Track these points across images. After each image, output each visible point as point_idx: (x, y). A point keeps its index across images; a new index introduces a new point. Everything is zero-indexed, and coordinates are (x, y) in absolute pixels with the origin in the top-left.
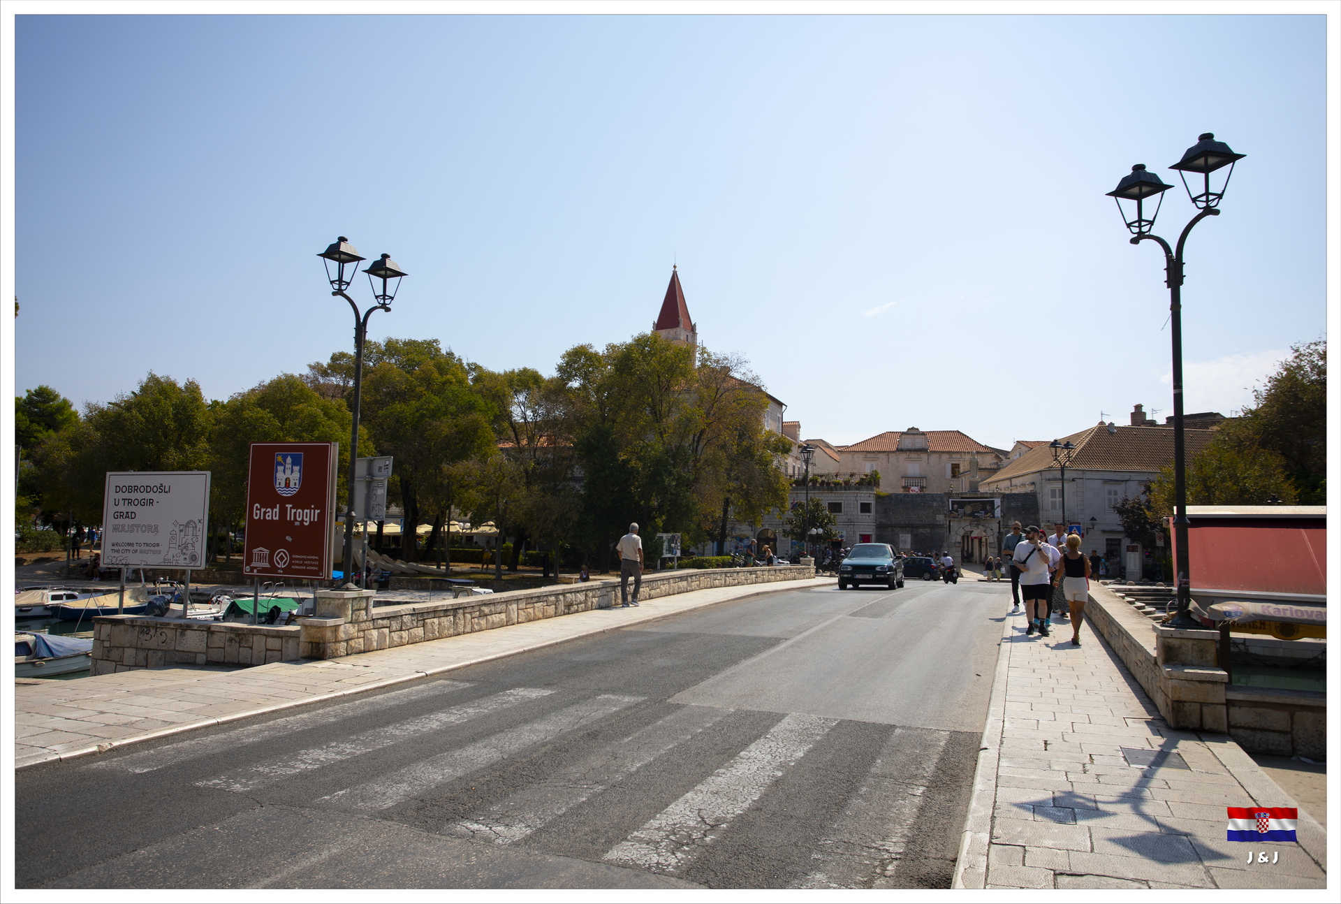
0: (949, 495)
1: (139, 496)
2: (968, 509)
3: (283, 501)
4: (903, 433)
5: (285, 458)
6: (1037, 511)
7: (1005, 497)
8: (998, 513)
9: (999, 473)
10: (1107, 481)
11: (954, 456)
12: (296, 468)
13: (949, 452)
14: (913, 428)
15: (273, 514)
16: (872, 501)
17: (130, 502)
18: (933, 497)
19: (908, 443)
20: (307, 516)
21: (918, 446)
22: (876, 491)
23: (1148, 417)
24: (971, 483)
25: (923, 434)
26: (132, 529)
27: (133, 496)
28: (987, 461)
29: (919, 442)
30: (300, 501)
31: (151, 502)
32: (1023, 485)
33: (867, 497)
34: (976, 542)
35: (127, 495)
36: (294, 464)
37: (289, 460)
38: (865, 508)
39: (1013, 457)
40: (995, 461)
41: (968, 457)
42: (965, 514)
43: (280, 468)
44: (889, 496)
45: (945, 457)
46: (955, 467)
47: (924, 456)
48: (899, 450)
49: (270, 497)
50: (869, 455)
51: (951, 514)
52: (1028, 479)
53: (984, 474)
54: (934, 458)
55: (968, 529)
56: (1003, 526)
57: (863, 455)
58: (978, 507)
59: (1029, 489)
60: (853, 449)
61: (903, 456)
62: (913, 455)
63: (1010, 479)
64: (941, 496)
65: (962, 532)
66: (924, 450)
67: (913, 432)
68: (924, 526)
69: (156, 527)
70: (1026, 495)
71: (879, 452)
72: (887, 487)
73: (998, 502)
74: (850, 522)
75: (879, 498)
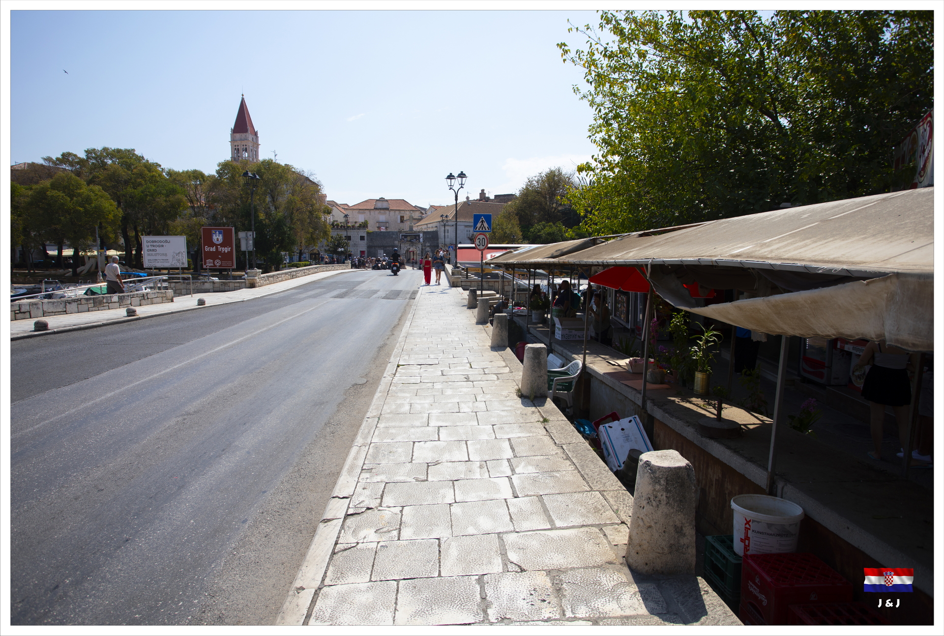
0: (400, 232)
1: (157, 244)
2: (409, 238)
3: (217, 245)
4: (377, 200)
5: (216, 232)
6: (438, 240)
7: (424, 233)
8: (421, 240)
9: (422, 221)
10: (466, 226)
11: (401, 212)
12: (221, 235)
13: (399, 210)
14: (382, 198)
15: (213, 249)
16: (365, 235)
17: (154, 246)
18: (393, 233)
19: (379, 205)
20: (226, 250)
21: (384, 207)
22: (367, 230)
23: (487, 196)
24: (410, 226)
25: (387, 201)
26: (156, 255)
27: (155, 244)
28: (417, 215)
29: (385, 205)
30: (222, 245)
31: (163, 246)
32: (432, 227)
33: (363, 233)
34: (412, 253)
35: (152, 244)
36: (219, 234)
37: (217, 232)
38: (362, 238)
39: (429, 213)
40: (420, 215)
41: (408, 213)
42: (407, 241)
43: (214, 235)
44: (373, 233)
45: (397, 212)
46: (402, 217)
47: (387, 212)
48: (375, 209)
49: (212, 244)
50: (360, 211)
51: (401, 241)
52: (434, 225)
53: (415, 221)
54: (392, 213)
55: (408, 247)
56: (423, 245)
57: (357, 211)
58: (412, 237)
59: (435, 229)
60: (353, 208)
61: (377, 212)
62: (382, 211)
63: (427, 224)
64: (397, 233)
65: (406, 249)
66: (387, 209)
67: (382, 200)
68: (389, 246)
69: (166, 254)
70: (433, 232)
71: (366, 209)
72: (372, 228)
73: (421, 235)
74: (355, 245)
75: (368, 233)
